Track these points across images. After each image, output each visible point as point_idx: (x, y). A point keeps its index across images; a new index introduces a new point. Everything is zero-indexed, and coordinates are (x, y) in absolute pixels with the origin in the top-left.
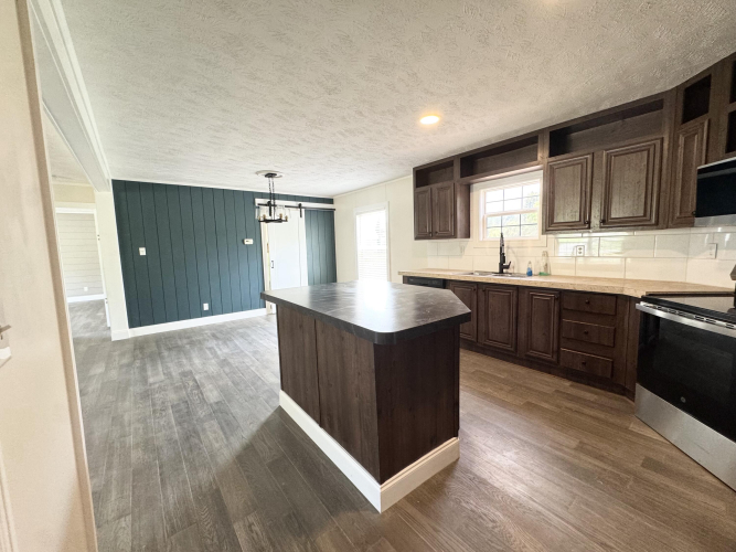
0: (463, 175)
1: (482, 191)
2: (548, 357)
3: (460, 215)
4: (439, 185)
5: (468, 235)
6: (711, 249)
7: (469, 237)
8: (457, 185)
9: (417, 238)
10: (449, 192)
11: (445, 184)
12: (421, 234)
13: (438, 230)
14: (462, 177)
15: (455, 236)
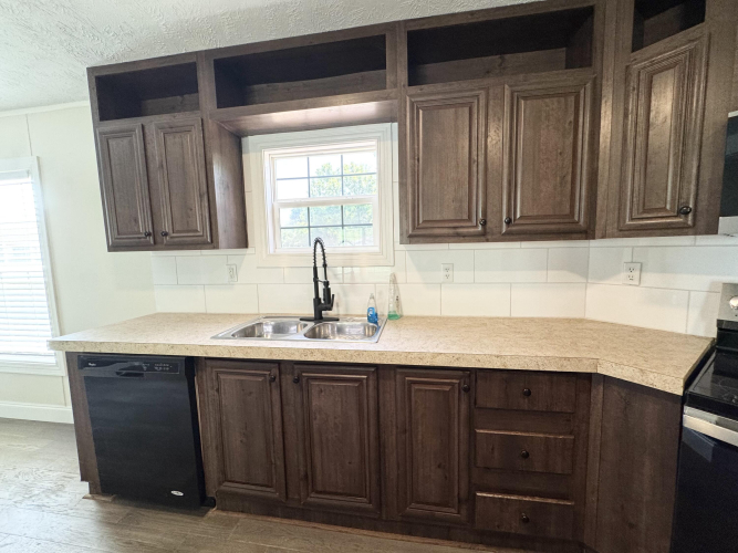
0: (222, 102)
1: (266, 153)
2: (450, 513)
3: (222, 197)
4: (165, 119)
5: (243, 241)
6: (631, 270)
7: (246, 246)
8: (211, 127)
9: (113, 247)
10: (192, 141)
11: (179, 118)
12: (123, 239)
13: (167, 227)
14: (220, 105)
15: (212, 243)
